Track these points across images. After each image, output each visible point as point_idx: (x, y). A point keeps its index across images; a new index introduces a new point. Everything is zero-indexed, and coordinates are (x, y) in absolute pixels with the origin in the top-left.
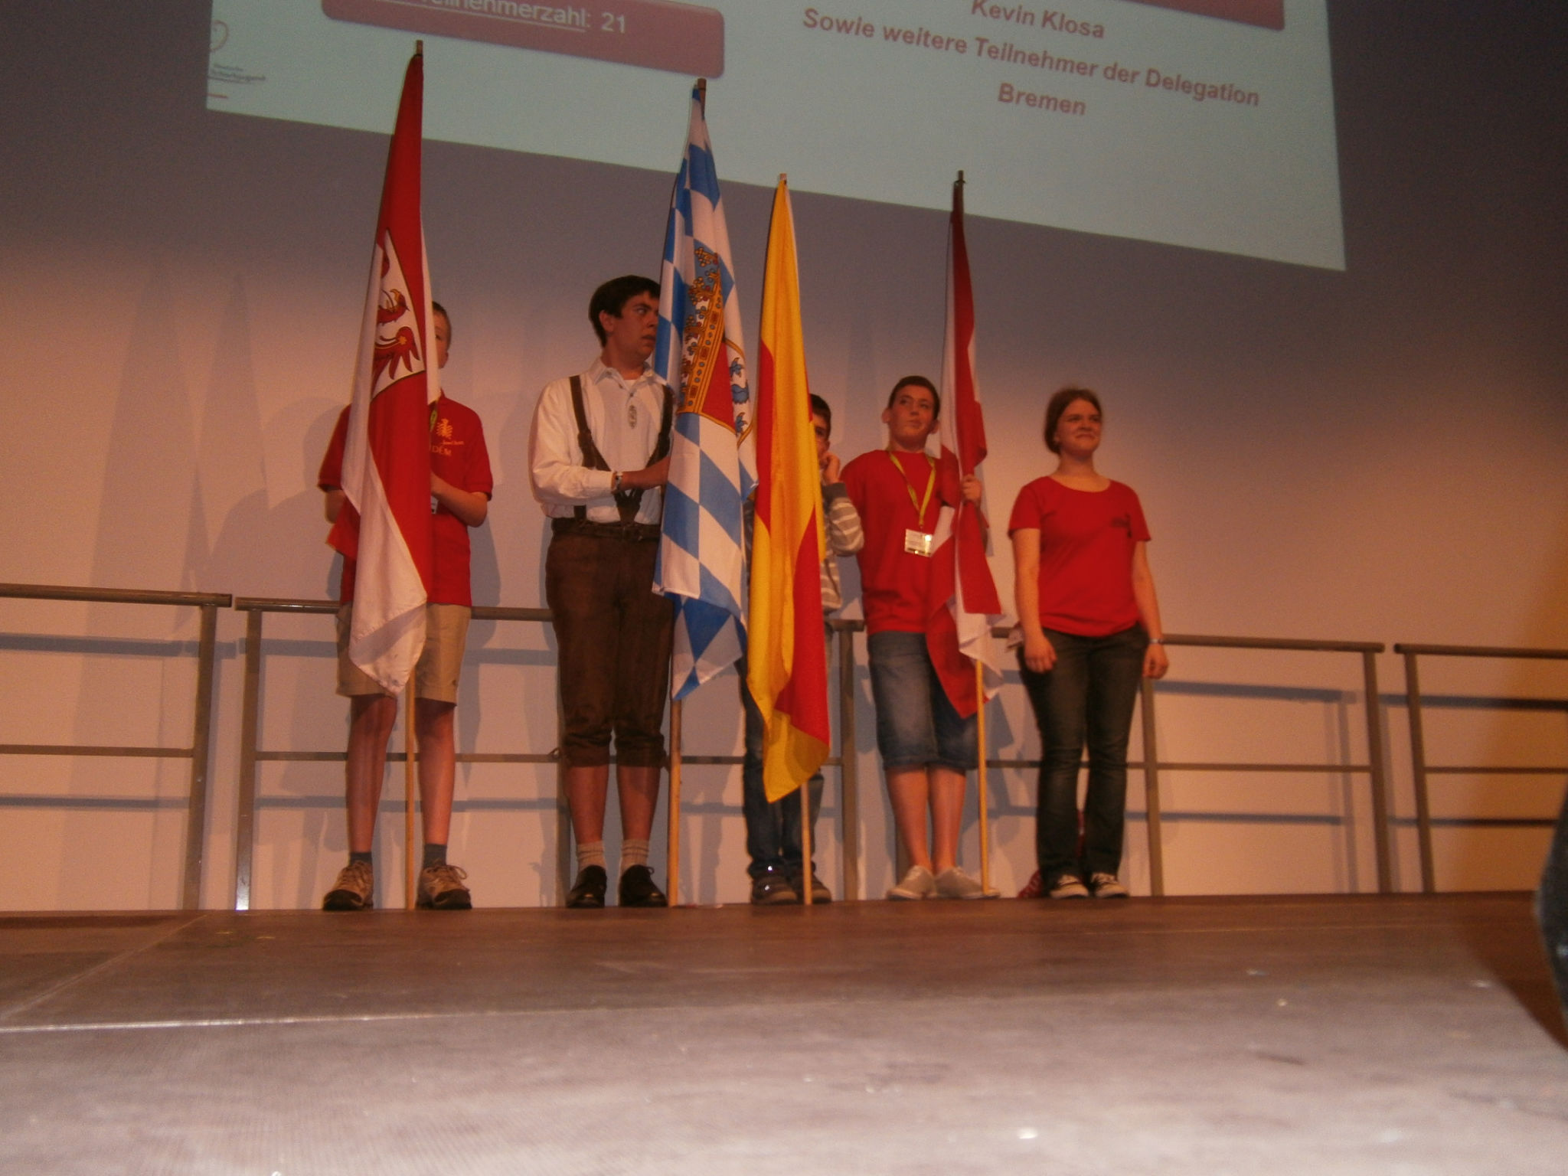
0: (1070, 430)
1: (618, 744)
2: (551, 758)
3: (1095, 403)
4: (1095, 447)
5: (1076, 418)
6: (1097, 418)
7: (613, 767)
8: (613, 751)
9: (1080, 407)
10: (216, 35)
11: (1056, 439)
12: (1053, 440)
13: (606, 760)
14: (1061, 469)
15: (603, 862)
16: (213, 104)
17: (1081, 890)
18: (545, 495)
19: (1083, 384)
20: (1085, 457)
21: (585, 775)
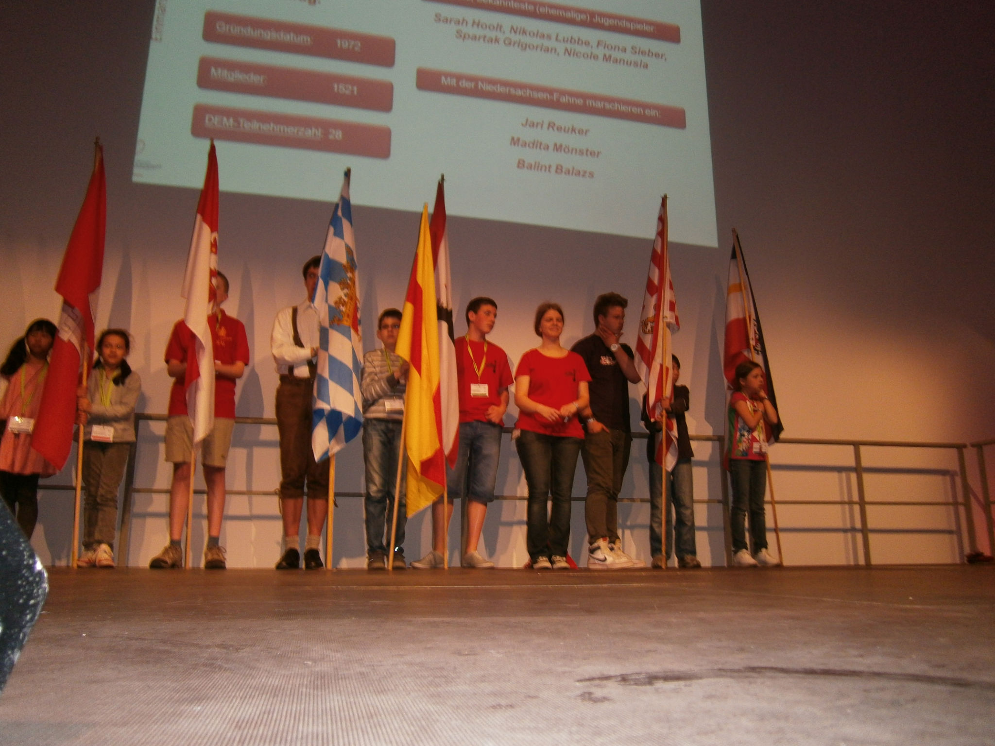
0: (546, 325)
1: (308, 487)
2: (275, 493)
3: (561, 312)
4: (560, 334)
5: (551, 319)
6: (562, 319)
7: (305, 498)
8: (306, 489)
9: (552, 314)
10: (139, 147)
11: (541, 330)
12: (539, 332)
13: (302, 494)
14: (543, 346)
15: (298, 547)
16: (136, 179)
17: (548, 565)
18: (278, 361)
19: (553, 301)
20: (556, 339)
21: (291, 503)
